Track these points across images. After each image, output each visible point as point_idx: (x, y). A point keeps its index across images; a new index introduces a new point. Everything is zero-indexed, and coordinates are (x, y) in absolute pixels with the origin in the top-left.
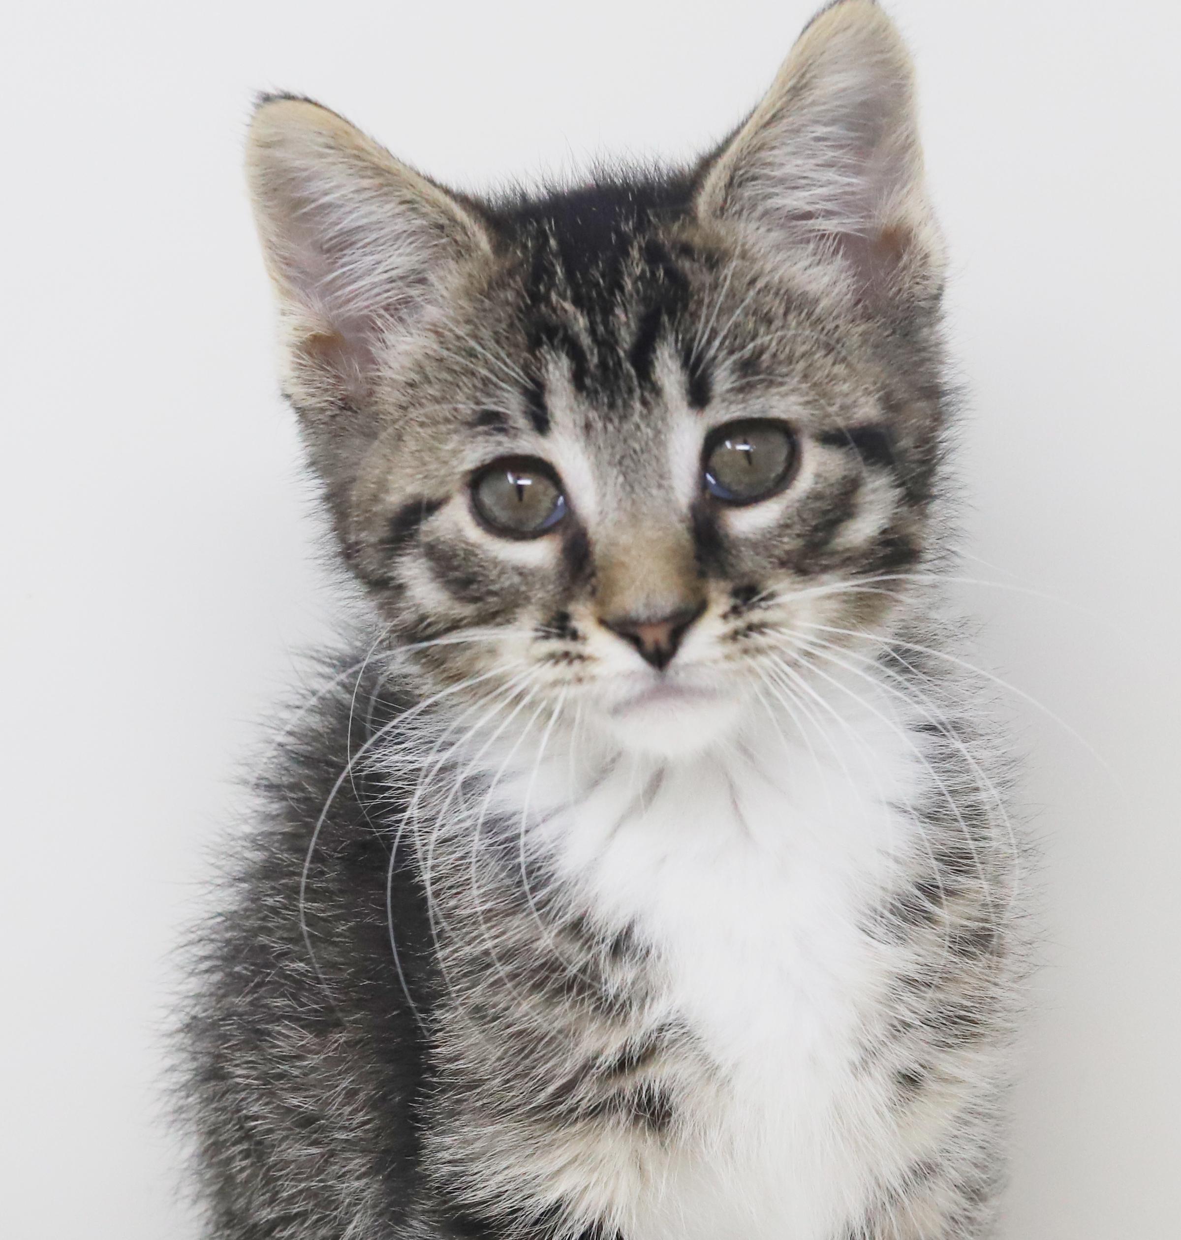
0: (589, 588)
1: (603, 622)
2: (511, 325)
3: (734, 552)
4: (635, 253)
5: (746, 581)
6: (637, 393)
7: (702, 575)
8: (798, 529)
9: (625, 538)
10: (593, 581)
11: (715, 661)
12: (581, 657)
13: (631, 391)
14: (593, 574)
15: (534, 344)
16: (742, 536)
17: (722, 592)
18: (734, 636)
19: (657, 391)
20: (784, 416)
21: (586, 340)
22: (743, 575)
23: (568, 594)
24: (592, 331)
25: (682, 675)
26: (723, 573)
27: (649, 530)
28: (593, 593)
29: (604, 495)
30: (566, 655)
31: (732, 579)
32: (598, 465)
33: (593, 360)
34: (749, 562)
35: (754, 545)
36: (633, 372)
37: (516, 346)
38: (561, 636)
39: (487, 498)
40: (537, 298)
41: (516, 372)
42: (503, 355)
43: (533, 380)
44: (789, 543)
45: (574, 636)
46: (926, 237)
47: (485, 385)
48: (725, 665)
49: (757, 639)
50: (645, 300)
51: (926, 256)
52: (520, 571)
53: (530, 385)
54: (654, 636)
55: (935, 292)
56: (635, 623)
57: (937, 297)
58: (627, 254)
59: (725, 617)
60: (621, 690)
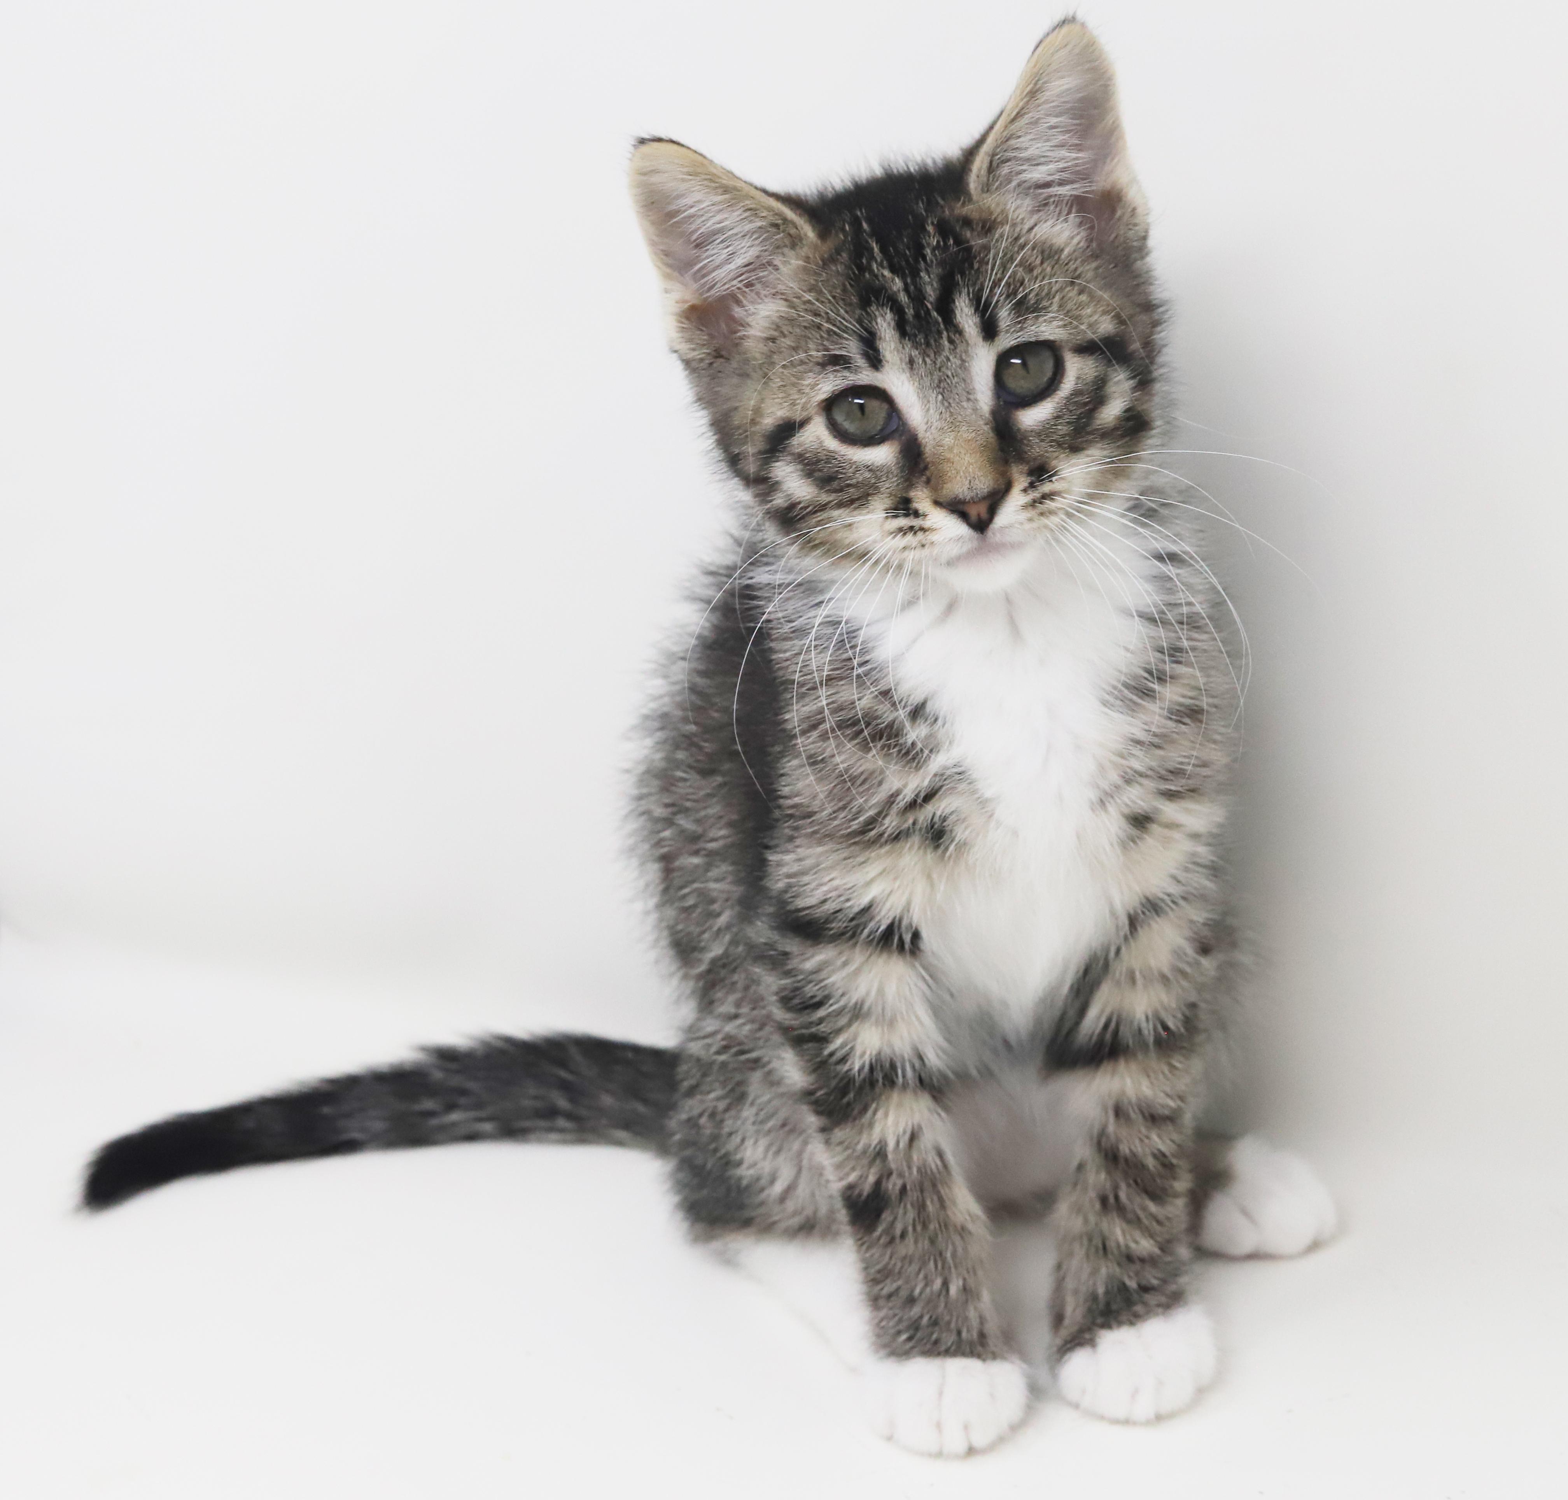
0: (924, 478)
1: (937, 503)
2: (844, 290)
3: (1025, 442)
4: (930, 228)
5: (1037, 463)
6: (945, 334)
7: (1006, 462)
8: (1067, 418)
9: (948, 440)
10: (928, 473)
11: (1021, 524)
12: (922, 529)
13: (940, 333)
14: (926, 468)
15: (865, 303)
16: (1029, 429)
17: (1021, 473)
18: (1033, 504)
19: (960, 332)
20: (1051, 338)
21: (903, 298)
22: (1035, 459)
23: (909, 483)
24: (906, 289)
25: (998, 535)
26: (1021, 458)
27: (966, 433)
28: (928, 482)
29: (928, 410)
30: (911, 528)
31: (1028, 463)
32: (921, 388)
33: (910, 312)
34: (1037, 449)
35: (1039, 434)
36: (940, 319)
37: (850, 304)
38: (906, 515)
39: (839, 417)
40: (862, 269)
41: (853, 325)
42: (842, 311)
43: (866, 330)
44: (1063, 429)
45: (916, 514)
46: (1132, 195)
47: (829, 335)
48: (1028, 526)
49: (1049, 504)
50: (942, 263)
51: (1134, 209)
52: (869, 468)
53: (865, 334)
54: (978, 511)
55: (1144, 234)
56: (963, 502)
57: (1145, 238)
58: (924, 229)
59: (1025, 490)
60: (955, 550)
